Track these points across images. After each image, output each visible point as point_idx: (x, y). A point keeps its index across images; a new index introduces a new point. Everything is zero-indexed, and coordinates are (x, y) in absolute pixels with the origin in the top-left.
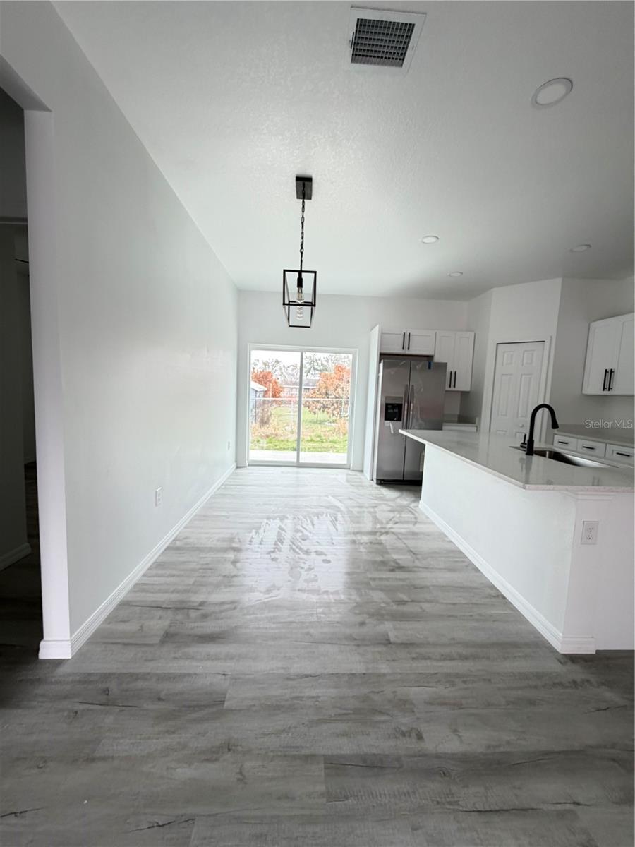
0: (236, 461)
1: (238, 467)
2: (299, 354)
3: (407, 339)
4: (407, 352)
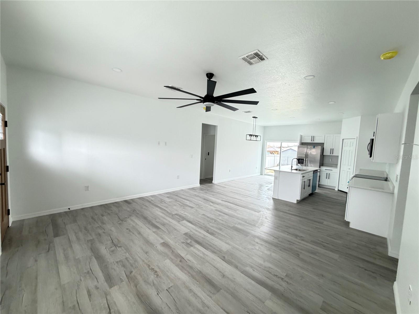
0: (261, 173)
1: (261, 175)
2: (280, 143)
3: (313, 138)
4: (313, 142)
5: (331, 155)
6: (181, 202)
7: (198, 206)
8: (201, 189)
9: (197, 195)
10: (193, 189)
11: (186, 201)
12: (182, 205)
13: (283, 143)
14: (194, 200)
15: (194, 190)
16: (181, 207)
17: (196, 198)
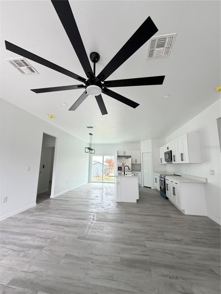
1: (89, 182)
3: (124, 152)
4: (125, 155)
5: (136, 163)
6: (14, 244)
7: (48, 241)
8: (41, 210)
9: (38, 221)
10: (28, 212)
11: (24, 238)
12: (20, 249)
13: (104, 157)
14: (37, 230)
15: (31, 214)
16: (19, 254)
17: (39, 225)
